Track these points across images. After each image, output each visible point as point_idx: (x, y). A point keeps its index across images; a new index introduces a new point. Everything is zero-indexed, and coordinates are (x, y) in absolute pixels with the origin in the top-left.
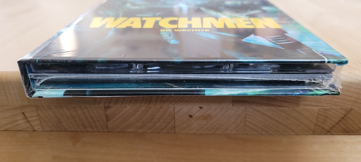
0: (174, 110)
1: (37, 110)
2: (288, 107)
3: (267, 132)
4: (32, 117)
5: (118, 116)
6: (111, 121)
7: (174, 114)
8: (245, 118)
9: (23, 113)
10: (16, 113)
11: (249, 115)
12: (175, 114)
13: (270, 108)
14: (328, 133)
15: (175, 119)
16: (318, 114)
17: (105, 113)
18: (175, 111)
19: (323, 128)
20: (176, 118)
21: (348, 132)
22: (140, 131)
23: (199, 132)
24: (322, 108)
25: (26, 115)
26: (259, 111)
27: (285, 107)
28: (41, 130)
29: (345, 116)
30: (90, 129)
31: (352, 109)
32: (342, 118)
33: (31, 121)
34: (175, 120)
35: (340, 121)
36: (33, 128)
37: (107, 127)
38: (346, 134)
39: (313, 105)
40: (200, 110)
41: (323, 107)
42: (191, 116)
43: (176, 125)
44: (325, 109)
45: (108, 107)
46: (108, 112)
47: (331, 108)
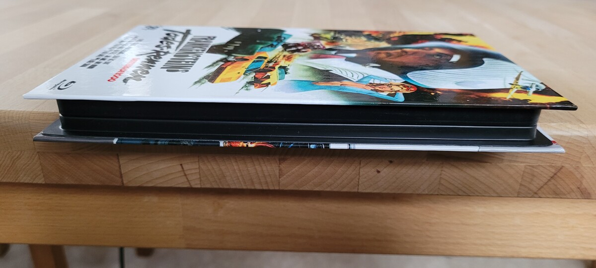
0: (360, 164)
1: (199, 161)
3: (464, 192)
4: (191, 169)
5: (293, 170)
6: (285, 176)
7: (360, 168)
8: (441, 175)
9: (181, 165)
10: (173, 165)
11: (445, 171)
14: (535, 195)
15: (361, 175)
16: (524, 172)
17: (279, 167)
18: (362, 165)
19: (529, 189)
20: (361, 173)
21: (558, 195)
22: (317, 189)
23: (385, 192)
24: (528, 164)
25: (184, 166)
28: (199, 186)
29: (555, 174)
30: (258, 187)
31: (562, 167)
32: (552, 178)
33: (188, 174)
34: (359, 176)
35: (549, 180)
36: (190, 184)
37: (279, 184)
38: (556, 197)
39: (518, 161)
40: (389, 165)
42: (378, 172)
43: (360, 182)
44: (533, 167)
45: (284, 160)
46: (284, 166)
47: (539, 165)
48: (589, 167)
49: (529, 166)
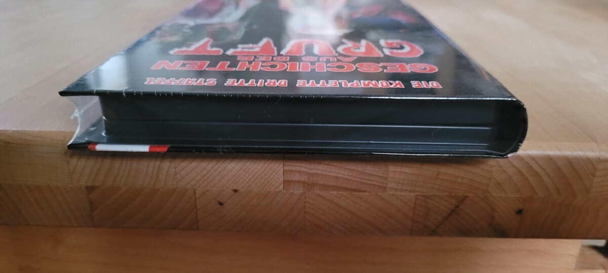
0: (195, 193)
2: (367, 192)
6: (97, 210)
8: (304, 207)
11: (309, 203)
12: (197, 201)
13: (341, 193)
14: (434, 234)
15: (198, 209)
16: (415, 203)
17: (88, 198)
18: (197, 195)
19: (425, 226)
20: (199, 206)
24: (420, 194)
26: (325, 198)
27: (365, 192)
29: (457, 207)
31: (466, 197)
32: (452, 211)
35: (449, 215)
37: (92, 219)
39: (406, 190)
40: (234, 195)
41: (421, 192)
42: (221, 204)
43: (199, 218)
44: (425, 197)
45: (93, 188)
46: (93, 196)
47: (435, 195)
48: (500, 197)
49: (421, 196)
